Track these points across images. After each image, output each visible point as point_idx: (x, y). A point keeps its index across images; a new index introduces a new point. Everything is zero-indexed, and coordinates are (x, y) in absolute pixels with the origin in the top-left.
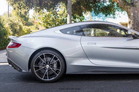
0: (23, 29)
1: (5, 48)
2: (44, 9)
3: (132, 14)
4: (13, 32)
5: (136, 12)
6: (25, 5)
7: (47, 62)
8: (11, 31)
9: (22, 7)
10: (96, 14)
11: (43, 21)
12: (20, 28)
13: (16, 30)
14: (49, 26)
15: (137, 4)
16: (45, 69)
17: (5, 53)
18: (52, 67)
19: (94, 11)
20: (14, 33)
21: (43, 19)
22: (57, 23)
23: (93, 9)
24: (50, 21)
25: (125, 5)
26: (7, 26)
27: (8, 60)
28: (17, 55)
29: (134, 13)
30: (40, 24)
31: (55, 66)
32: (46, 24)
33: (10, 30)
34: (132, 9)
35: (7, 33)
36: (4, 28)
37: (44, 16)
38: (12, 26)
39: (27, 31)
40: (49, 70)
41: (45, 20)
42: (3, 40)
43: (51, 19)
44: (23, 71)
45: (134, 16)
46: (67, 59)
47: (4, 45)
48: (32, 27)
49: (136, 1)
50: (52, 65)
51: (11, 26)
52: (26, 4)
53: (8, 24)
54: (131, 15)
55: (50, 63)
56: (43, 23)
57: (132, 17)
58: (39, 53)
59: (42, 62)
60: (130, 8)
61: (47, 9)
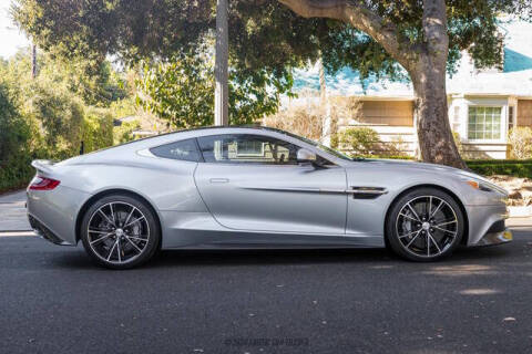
0: (86, 118)
1: (23, 186)
2: (154, 54)
3: (423, 80)
4: (49, 129)
5: (437, 71)
6: (87, 46)
7: (117, 223)
8: (44, 125)
9: (76, 51)
10: (329, 68)
11: (150, 93)
12: (73, 113)
13: (58, 124)
14: (171, 110)
15: (437, 46)
16: (112, 238)
17: (23, 203)
18: (128, 234)
19: (324, 60)
20: (54, 134)
21: (150, 88)
22: (199, 98)
23: (320, 52)
24: (174, 93)
25: (400, 49)
26: (27, 108)
27: (31, 218)
28: (50, 207)
29: (430, 76)
30: (141, 102)
31: (136, 231)
32: (159, 104)
33: (39, 123)
34: (421, 63)
35: (28, 133)
36: (20, 116)
37: (153, 77)
38: (47, 107)
39: (101, 122)
40: (123, 241)
41: (157, 89)
42: (15, 157)
43: (177, 87)
44: (65, 243)
45: (428, 85)
46: (163, 216)
47: (18, 176)
48: (125, 103)
49: (436, 39)
50: (129, 230)
51: (44, 110)
52: (90, 43)
53: (31, 101)
54: (420, 83)
55: (124, 223)
56: (152, 100)
57: (423, 87)
58: (99, 203)
59: (106, 223)
60: (416, 60)
61: (163, 56)
